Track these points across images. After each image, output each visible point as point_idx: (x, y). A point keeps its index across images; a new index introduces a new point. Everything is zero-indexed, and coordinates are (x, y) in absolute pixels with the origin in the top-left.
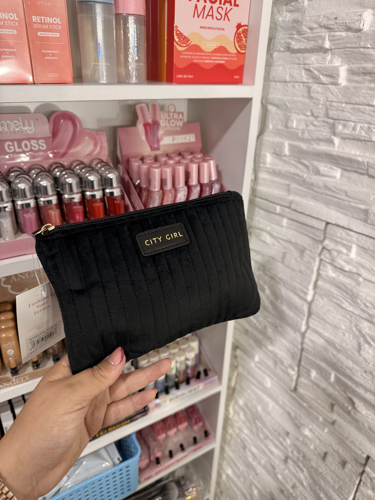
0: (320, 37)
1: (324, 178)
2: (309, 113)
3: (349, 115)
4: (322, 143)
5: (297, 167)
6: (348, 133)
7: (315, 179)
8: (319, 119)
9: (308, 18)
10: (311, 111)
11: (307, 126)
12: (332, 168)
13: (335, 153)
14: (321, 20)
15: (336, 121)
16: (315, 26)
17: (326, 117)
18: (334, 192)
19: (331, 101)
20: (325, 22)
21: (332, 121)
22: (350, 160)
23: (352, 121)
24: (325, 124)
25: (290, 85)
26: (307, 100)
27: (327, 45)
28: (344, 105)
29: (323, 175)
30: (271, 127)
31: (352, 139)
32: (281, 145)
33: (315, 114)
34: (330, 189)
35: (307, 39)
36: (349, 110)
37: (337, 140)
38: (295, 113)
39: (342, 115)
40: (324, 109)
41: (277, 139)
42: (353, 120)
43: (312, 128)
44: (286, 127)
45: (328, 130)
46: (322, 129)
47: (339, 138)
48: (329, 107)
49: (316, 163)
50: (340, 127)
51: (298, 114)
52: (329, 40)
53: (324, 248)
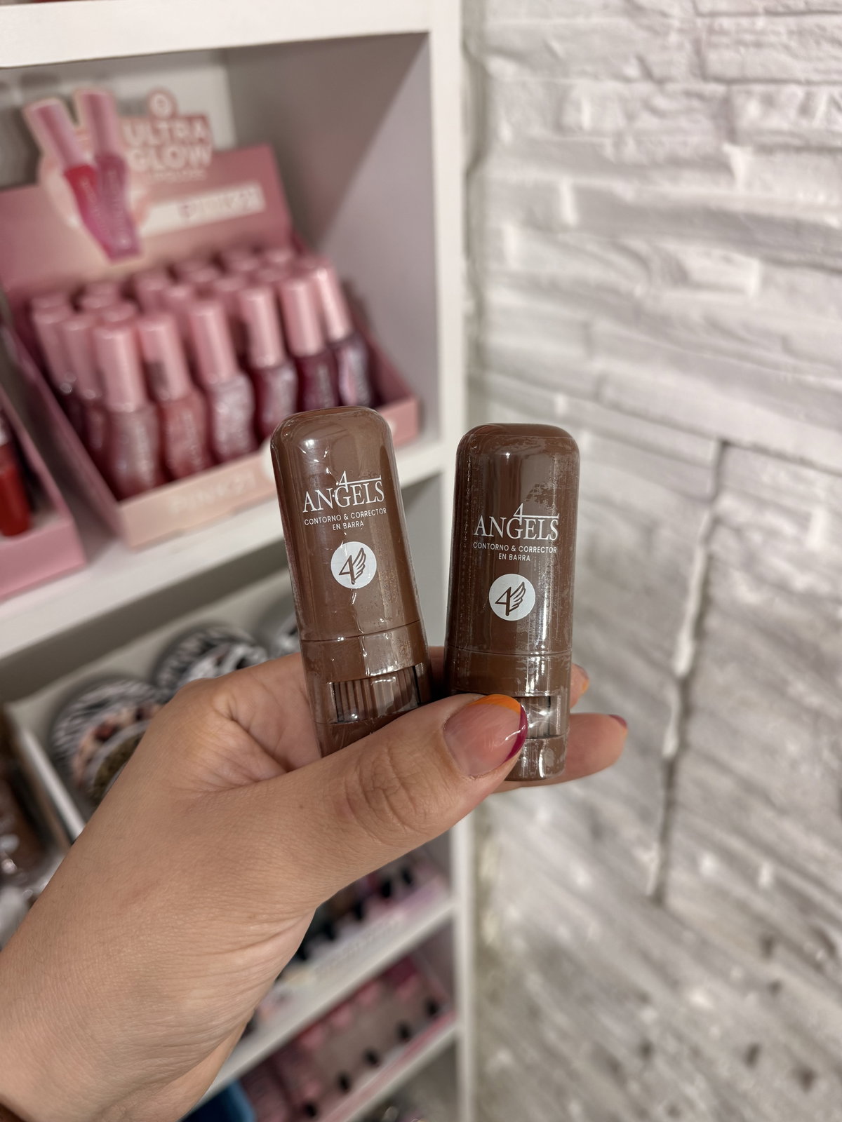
1: (705, 297)
2: (632, 70)
3: (784, 58)
4: (687, 174)
5: (608, 264)
6: (785, 126)
7: (673, 299)
8: (670, 87)
10: (642, 61)
11: (630, 117)
12: (728, 260)
13: (738, 206)
15: (735, 88)
17: (695, 75)
18: (742, 340)
19: (713, 14)
21: (719, 89)
22: (797, 228)
23: (798, 82)
24: (696, 103)
26: (623, 23)
28: (761, 22)
29: (699, 286)
30: (505, 132)
31: (798, 150)
32: (547, 194)
33: (657, 71)
34: (727, 333)
36: (784, 38)
37: (740, 158)
38: (583, 73)
39: (755, 62)
40: (688, 47)
41: (532, 174)
42: (801, 76)
43: (647, 121)
44: (559, 126)
45: (706, 124)
46: (683, 122)
47: (749, 149)
48: (704, 36)
49: (672, 246)
50: (751, 111)
51: (595, 77)
53: (717, 522)
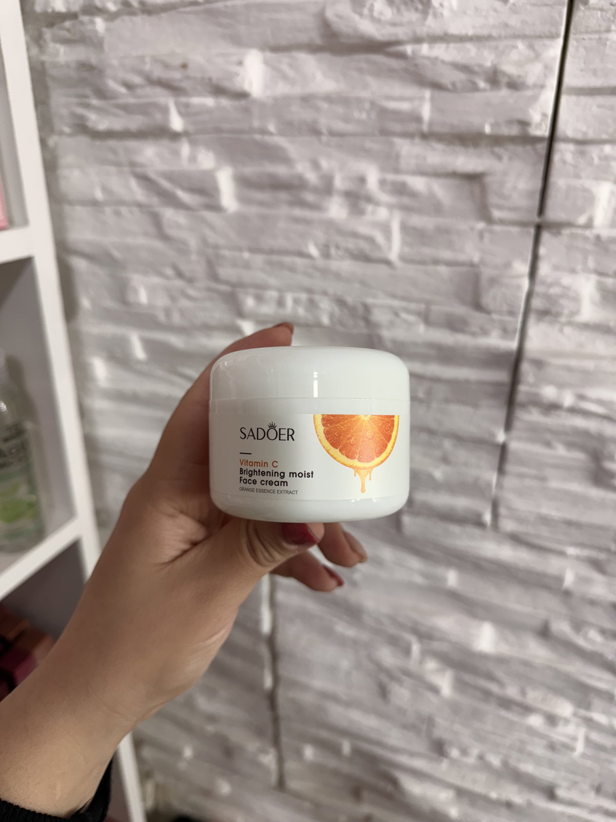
0: (156, 106)
2: (169, 272)
3: (262, 275)
4: (215, 333)
6: (270, 312)
8: (197, 284)
9: (115, 62)
10: (175, 268)
11: (173, 299)
14: (147, 67)
15: (237, 288)
16: (137, 80)
17: (212, 280)
19: (216, 247)
20: (158, 72)
21: (228, 289)
23: (273, 289)
24: (214, 295)
25: (108, 210)
26: (158, 245)
27: (177, 123)
28: (246, 255)
30: (85, 303)
33: (187, 274)
35: (127, 109)
36: (261, 265)
37: (247, 326)
38: (137, 271)
39: (248, 276)
40: (204, 263)
41: (109, 329)
42: (275, 286)
43: (184, 303)
44: (124, 303)
45: (222, 306)
46: (208, 305)
48: (213, 258)
50: (250, 302)
51: (145, 274)
52: (181, 114)
